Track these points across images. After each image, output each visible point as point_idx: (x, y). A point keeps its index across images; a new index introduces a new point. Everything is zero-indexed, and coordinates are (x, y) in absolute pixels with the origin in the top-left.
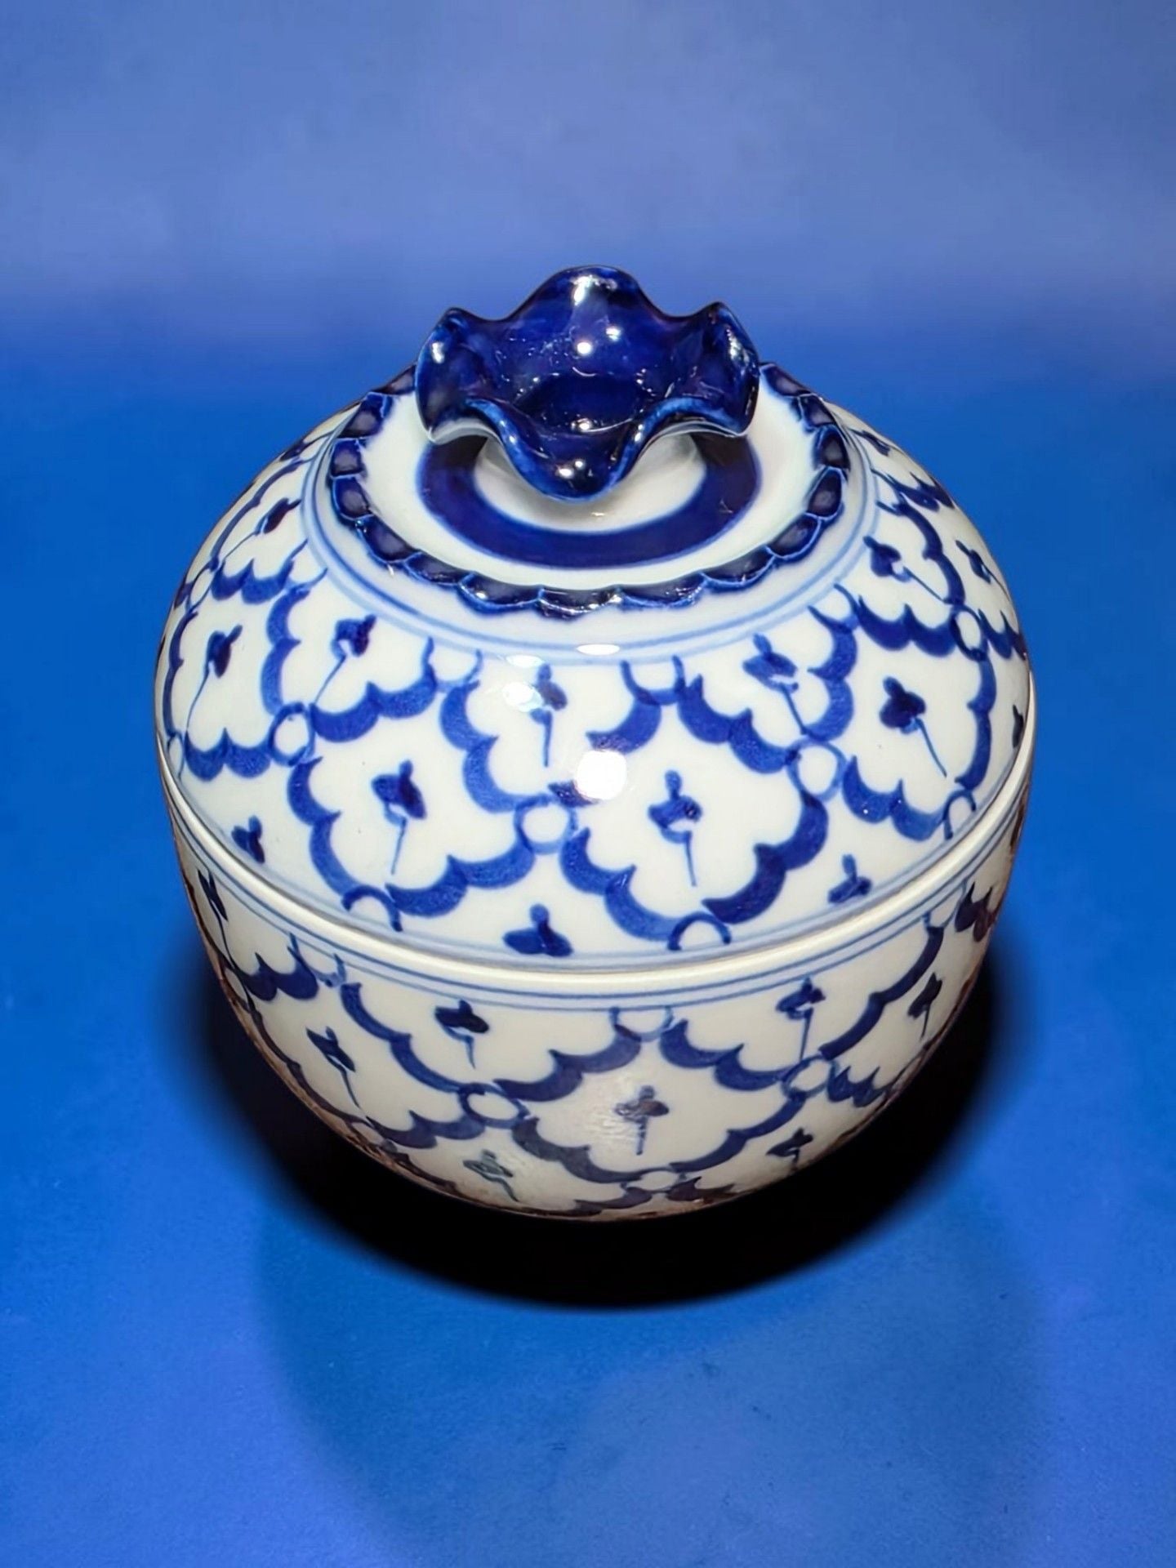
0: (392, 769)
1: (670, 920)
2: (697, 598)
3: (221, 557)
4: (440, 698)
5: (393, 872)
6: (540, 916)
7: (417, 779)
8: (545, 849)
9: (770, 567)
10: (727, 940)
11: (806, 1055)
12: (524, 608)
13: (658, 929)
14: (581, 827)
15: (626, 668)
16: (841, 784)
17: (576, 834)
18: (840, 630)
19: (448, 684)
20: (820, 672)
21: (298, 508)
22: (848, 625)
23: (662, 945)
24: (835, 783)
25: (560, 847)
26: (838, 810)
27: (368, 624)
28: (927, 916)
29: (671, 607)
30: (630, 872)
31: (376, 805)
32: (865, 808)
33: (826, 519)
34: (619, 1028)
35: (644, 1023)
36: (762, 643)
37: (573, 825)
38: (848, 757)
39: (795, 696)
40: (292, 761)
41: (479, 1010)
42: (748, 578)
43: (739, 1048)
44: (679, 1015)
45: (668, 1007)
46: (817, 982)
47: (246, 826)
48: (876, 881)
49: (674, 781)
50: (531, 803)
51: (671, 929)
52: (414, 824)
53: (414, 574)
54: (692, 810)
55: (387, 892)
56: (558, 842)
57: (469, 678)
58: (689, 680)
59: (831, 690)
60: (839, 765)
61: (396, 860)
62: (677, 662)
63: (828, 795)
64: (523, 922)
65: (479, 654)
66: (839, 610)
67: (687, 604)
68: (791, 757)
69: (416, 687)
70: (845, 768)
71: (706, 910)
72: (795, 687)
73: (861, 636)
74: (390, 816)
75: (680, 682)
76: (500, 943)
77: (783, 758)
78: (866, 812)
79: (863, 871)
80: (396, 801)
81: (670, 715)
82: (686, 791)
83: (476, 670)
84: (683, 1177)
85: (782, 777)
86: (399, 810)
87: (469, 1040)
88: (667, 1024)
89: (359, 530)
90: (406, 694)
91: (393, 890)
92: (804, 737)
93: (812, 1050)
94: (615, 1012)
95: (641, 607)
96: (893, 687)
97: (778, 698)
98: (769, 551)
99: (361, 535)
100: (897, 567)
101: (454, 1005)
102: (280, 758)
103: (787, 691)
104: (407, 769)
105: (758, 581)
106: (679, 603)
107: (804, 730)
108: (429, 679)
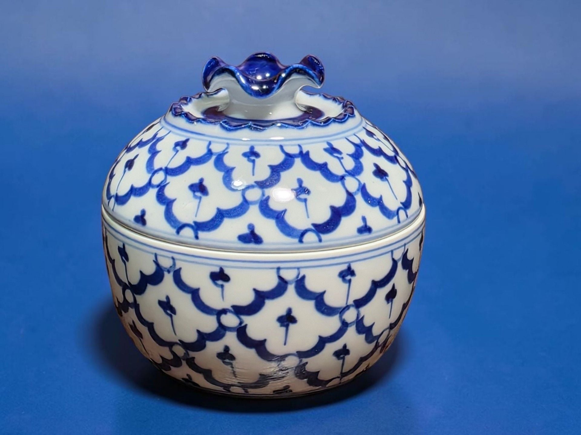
0: (196, 181)
1: (300, 230)
2: (306, 126)
3: (129, 145)
4: (214, 158)
5: (196, 216)
6: (251, 228)
7: (205, 183)
8: (253, 203)
9: (332, 121)
10: (320, 240)
11: (349, 304)
12: (245, 127)
13: (295, 234)
14: (266, 195)
15: (281, 147)
16: (360, 190)
17: (264, 198)
18: (357, 146)
19: (216, 153)
20: (352, 156)
22: (360, 145)
23: (296, 240)
24: (358, 190)
25: (259, 202)
26: (359, 199)
27: (187, 141)
28: (392, 252)
29: (297, 129)
30: (285, 211)
31: (190, 193)
33: (350, 115)
34: (280, 278)
35: (289, 275)
36: (330, 144)
37: (263, 195)
38: (362, 183)
39: (343, 161)
40: (158, 186)
41: (227, 271)
42: (324, 124)
43: (324, 293)
44: (303, 272)
45: (298, 268)
46: (354, 267)
47: (139, 214)
48: (374, 229)
49: (300, 181)
50: (248, 188)
51: (300, 234)
52: (204, 198)
53: (204, 122)
54: (307, 191)
55: (193, 224)
56: (258, 200)
57: (224, 151)
58: (304, 152)
59: (355, 161)
60: (359, 184)
61: (197, 212)
62: (300, 146)
63: (356, 193)
64: (245, 231)
65: (228, 144)
66: (357, 141)
67: (303, 128)
68: (342, 178)
69: (206, 155)
70: (361, 186)
71: (313, 228)
72: (342, 158)
73: (364, 149)
74: (195, 197)
75: (301, 152)
76: (236, 239)
77: (339, 178)
78: (369, 202)
79: (369, 224)
80: (198, 191)
81: (298, 161)
82: (304, 185)
83: (227, 148)
84: (301, 361)
85: (339, 184)
86: (198, 194)
87: (222, 286)
88: (298, 276)
89: (183, 116)
90: (201, 158)
91: (195, 223)
92: (346, 173)
93: (351, 302)
94: (279, 269)
95: (287, 127)
96: (376, 166)
97: (337, 160)
98: (331, 117)
99: (184, 117)
100: (375, 137)
101: (217, 270)
102: (154, 187)
103: (340, 159)
104: (201, 180)
105: (328, 125)
106: (300, 127)
107: (346, 171)
108: (210, 153)
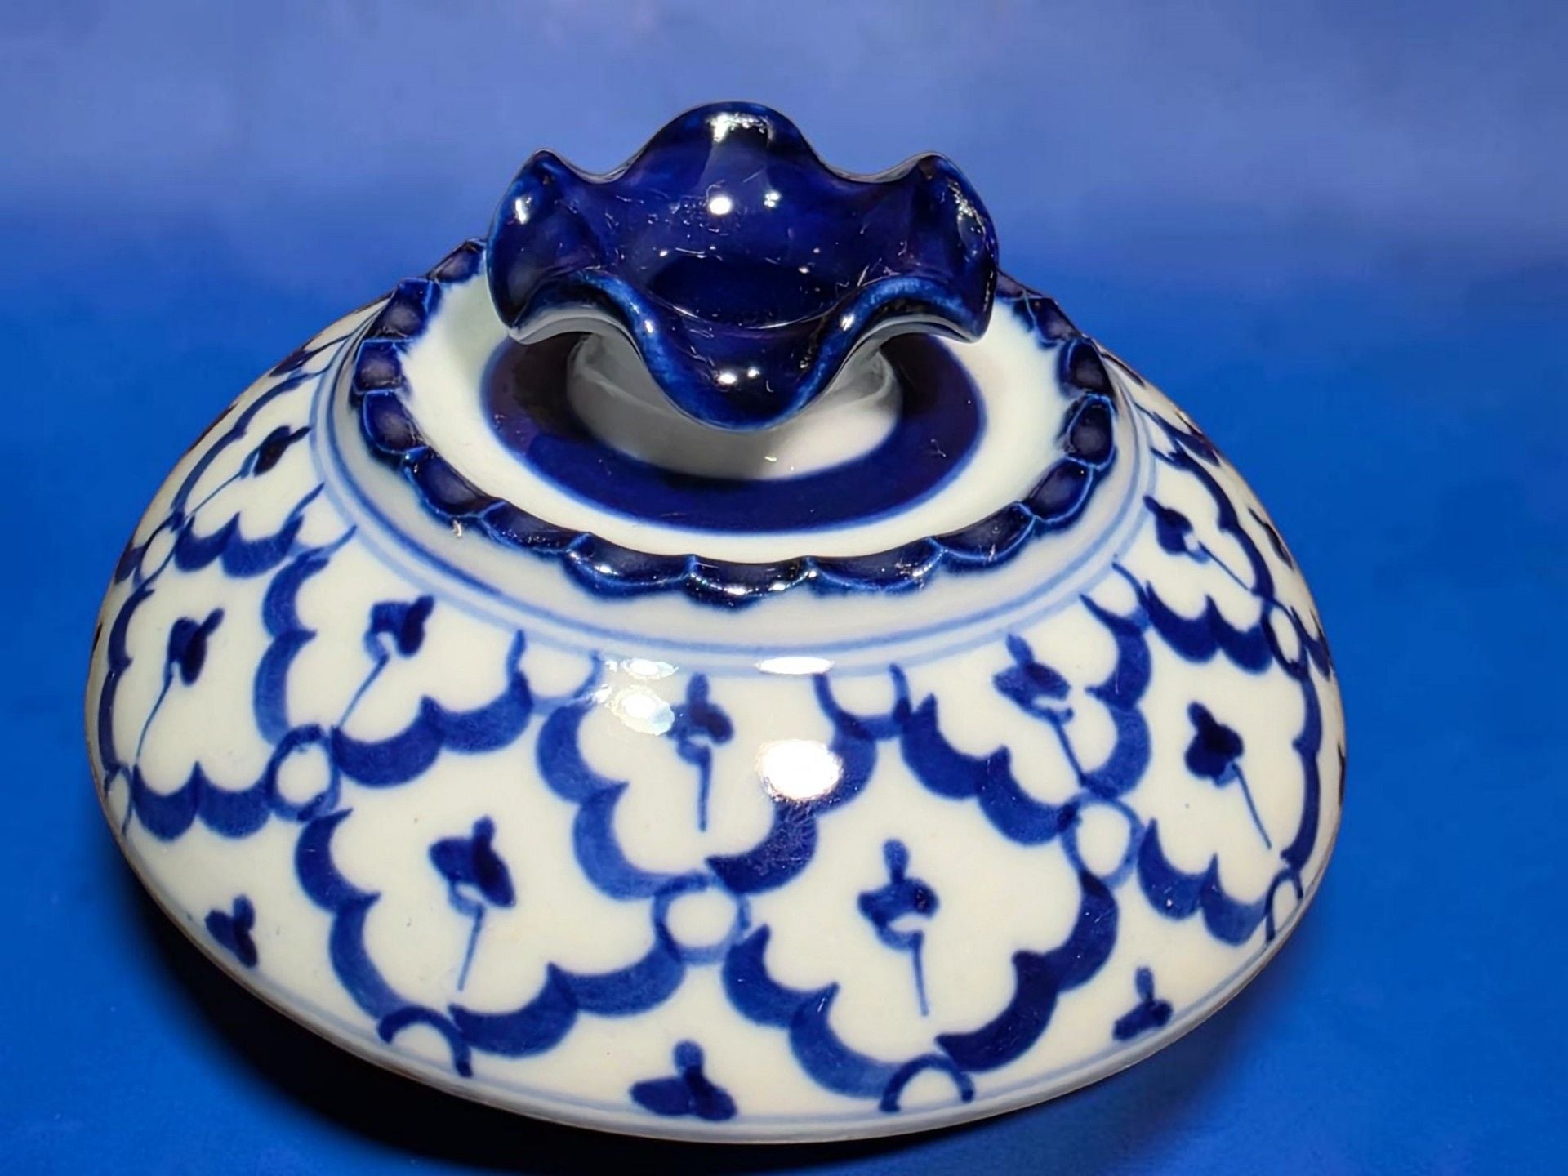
0: (461, 828)
1: (887, 1066)
2: (927, 578)
3: (188, 510)
4: (536, 723)
5: (461, 986)
6: (689, 1057)
7: (503, 845)
8: (700, 956)
9: (1029, 536)
10: (967, 1095)
12: (667, 589)
13: (868, 1079)
14: (756, 924)
15: (821, 684)
16: (1136, 861)
17: (747, 934)
18: (1124, 630)
19: (546, 702)
20: (1102, 693)
21: (304, 442)
22: (1138, 624)
23: (871, 1104)
24: (1127, 860)
25: (723, 955)
26: (1131, 899)
27: (423, 608)
29: (889, 591)
30: (829, 993)
31: (434, 884)
32: (1170, 896)
33: (1099, 468)
36: (1019, 648)
37: (743, 921)
38: (1145, 821)
39: (1070, 728)
40: (304, 813)
42: (998, 550)
47: (228, 908)
48: (1178, 1006)
49: (896, 855)
50: (677, 886)
51: (885, 1079)
52: (495, 915)
53: (496, 533)
54: (923, 900)
55: (450, 1017)
56: (721, 945)
57: (579, 693)
58: (916, 701)
59: (1117, 718)
60: (1134, 831)
61: (466, 968)
62: (897, 674)
63: (1118, 877)
64: (662, 1067)
65: (596, 659)
66: (1124, 603)
67: (913, 587)
68: (1065, 820)
69: (497, 705)
70: (1141, 835)
71: (940, 1052)
72: (1069, 713)
73: (1154, 640)
74: (458, 901)
75: (903, 704)
76: (626, 1099)
77: (1053, 820)
78: (1169, 903)
79: (1161, 992)
80: (468, 880)
81: (889, 754)
82: (916, 870)
83: (592, 682)
85: (1051, 853)
86: (471, 892)
89: (407, 470)
90: (481, 715)
91: (459, 1012)
92: (1085, 790)
95: (845, 590)
96: (1199, 715)
97: (1045, 731)
98: (1027, 511)
99: (410, 476)
100: (1191, 541)
102: (285, 810)
103: (1057, 720)
104: (485, 830)
105: (1013, 555)
106: (901, 585)
107: (1084, 779)
108: (519, 693)
